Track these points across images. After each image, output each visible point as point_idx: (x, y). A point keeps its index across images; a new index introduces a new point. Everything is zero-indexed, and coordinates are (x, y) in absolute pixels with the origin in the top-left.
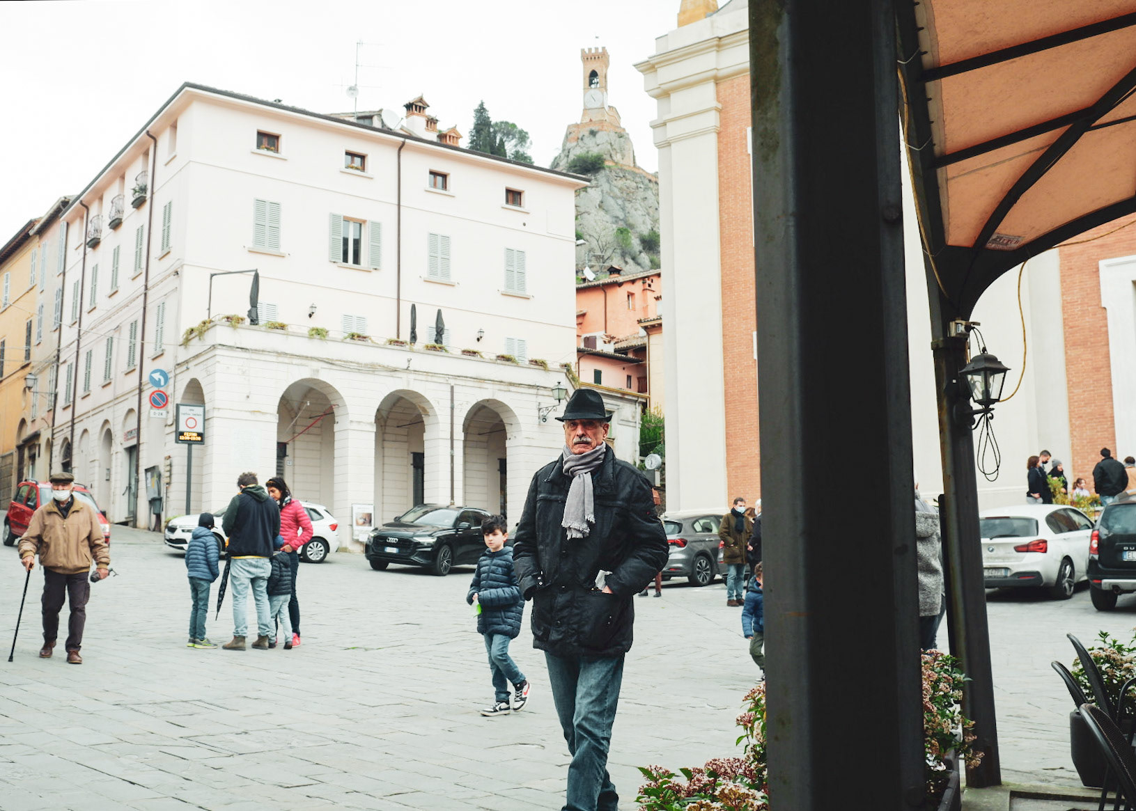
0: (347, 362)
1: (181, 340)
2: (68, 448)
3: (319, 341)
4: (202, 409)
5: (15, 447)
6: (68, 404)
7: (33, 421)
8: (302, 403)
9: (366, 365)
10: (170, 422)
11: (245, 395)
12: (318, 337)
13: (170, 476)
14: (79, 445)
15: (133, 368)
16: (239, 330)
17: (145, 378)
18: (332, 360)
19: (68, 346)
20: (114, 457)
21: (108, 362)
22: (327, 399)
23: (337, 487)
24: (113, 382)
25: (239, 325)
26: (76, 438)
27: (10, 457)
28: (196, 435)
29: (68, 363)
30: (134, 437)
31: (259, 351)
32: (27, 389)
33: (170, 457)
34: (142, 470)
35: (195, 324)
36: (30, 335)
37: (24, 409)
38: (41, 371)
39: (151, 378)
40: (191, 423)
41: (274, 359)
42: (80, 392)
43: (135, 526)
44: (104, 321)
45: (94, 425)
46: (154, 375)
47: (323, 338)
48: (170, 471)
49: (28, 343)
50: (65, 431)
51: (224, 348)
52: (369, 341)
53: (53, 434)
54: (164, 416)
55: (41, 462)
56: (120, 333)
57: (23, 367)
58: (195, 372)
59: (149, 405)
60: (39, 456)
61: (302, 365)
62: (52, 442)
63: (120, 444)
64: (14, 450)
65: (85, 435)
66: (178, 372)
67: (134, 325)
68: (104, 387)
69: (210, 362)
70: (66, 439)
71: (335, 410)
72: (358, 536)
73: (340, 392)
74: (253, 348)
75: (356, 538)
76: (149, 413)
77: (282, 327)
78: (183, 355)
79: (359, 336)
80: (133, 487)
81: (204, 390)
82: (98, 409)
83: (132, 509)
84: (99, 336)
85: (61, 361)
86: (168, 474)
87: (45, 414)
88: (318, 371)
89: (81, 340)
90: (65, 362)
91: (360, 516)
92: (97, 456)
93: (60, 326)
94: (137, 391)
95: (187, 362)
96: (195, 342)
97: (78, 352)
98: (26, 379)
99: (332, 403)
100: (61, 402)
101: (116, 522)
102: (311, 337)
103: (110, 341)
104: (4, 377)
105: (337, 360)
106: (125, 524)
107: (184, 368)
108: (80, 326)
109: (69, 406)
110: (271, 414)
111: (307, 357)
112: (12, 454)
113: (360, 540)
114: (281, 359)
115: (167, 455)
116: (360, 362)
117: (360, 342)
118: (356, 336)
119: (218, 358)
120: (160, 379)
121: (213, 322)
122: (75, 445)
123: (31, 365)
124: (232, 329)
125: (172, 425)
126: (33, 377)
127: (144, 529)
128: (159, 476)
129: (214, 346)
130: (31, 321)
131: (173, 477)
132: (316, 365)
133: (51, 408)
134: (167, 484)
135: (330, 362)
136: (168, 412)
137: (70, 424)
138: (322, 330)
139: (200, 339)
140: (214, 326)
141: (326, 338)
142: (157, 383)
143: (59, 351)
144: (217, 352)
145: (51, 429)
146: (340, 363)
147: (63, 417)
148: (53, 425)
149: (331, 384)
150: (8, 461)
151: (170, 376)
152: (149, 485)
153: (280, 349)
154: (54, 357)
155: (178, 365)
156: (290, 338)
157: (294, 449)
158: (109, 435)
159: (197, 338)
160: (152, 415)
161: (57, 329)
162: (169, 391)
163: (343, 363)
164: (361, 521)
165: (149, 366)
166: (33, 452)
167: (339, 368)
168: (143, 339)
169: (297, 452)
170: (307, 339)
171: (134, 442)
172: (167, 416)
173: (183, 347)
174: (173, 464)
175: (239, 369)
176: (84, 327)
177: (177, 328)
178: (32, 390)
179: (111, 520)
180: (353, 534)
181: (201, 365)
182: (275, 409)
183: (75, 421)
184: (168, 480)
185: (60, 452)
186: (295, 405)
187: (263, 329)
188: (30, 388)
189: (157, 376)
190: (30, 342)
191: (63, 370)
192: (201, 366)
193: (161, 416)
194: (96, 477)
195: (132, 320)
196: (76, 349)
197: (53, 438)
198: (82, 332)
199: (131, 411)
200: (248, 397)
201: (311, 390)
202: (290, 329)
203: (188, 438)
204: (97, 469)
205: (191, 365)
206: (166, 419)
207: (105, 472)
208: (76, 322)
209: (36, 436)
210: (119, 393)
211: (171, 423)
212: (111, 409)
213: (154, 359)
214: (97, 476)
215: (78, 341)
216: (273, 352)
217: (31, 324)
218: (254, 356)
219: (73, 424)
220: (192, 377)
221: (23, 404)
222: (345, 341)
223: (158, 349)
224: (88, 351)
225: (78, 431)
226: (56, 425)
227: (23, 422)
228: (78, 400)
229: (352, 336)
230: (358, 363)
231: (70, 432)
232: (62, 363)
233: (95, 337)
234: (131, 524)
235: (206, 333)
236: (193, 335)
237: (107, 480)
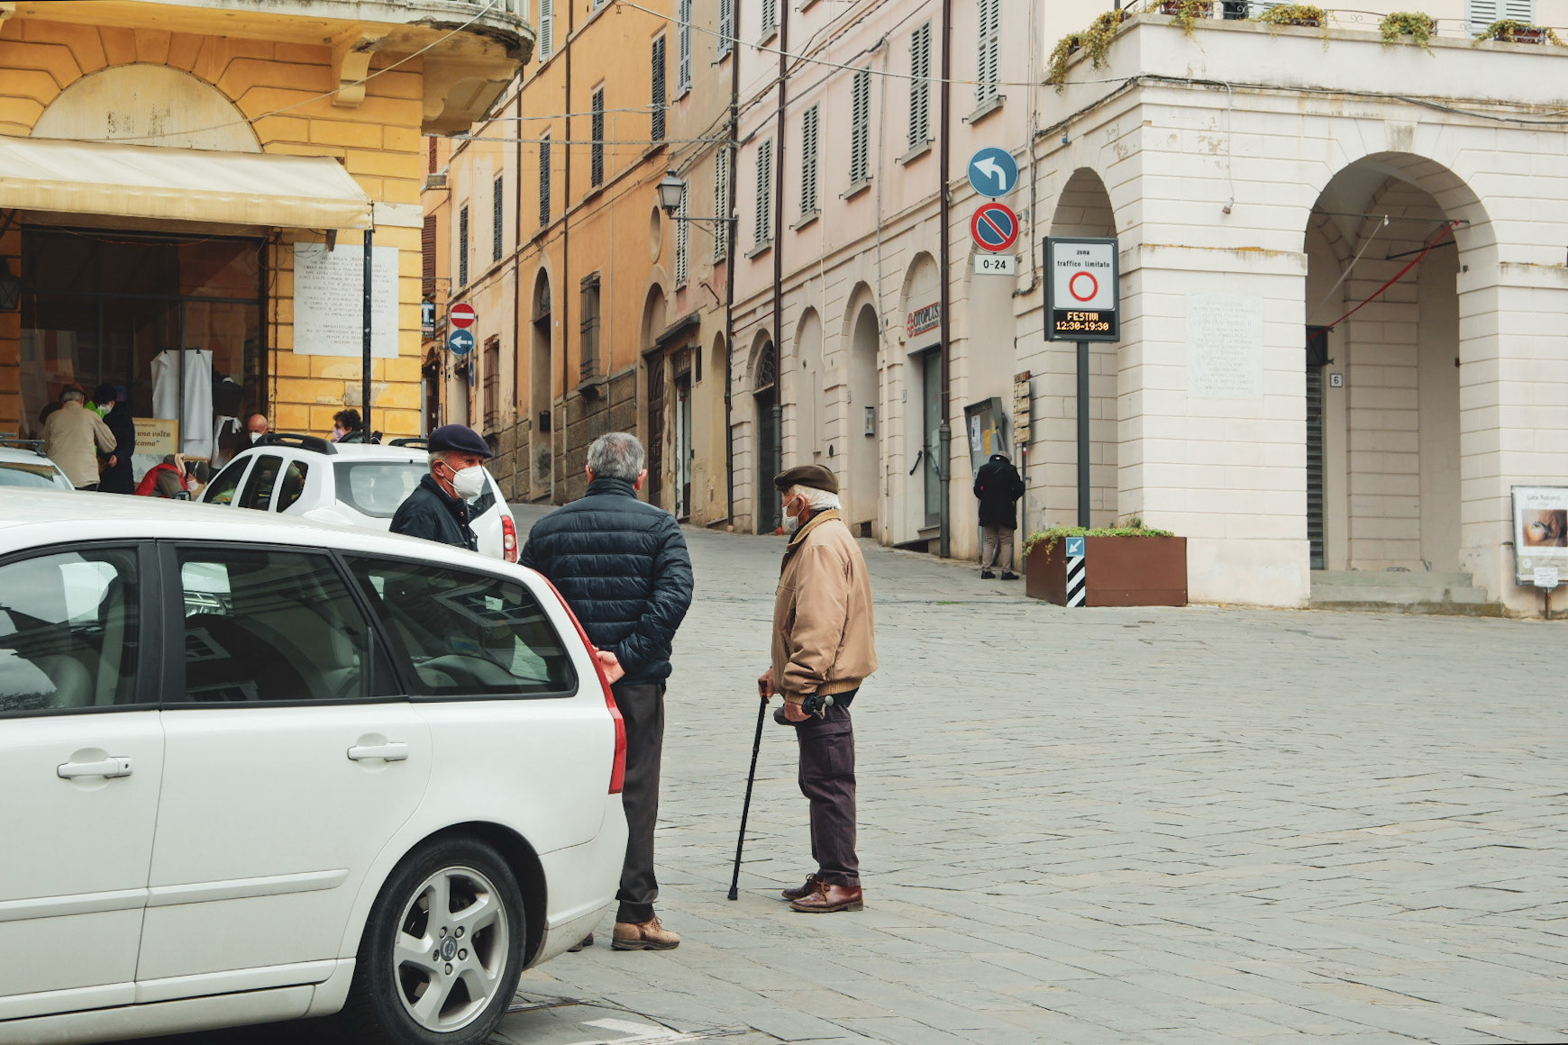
0: (1487, 102)
1: (1046, 67)
2: (769, 358)
3: (1410, 49)
4: (1109, 248)
5: (639, 357)
6: (766, 246)
7: (681, 291)
8: (1366, 219)
9: (1541, 107)
10: (1025, 284)
11: (1222, 207)
12: (1408, 39)
13: (1031, 425)
14: (796, 354)
15: (925, 148)
16: (1201, 36)
17: (958, 172)
18: (1448, 100)
19: (756, 100)
20: (884, 378)
21: (860, 135)
22: (1436, 206)
23: (1468, 443)
24: (874, 184)
25: (1198, 22)
26: (789, 332)
27: (629, 381)
28: (1095, 317)
29: (760, 142)
30: (934, 326)
31: (1252, 86)
32: (662, 213)
33: (1028, 375)
34: (957, 410)
35: (1082, 22)
36: (662, 75)
37: (656, 262)
38: (694, 164)
39: (974, 172)
40: (1083, 286)
41: (1292, 106)
42: (793, 214)
43: (946, 553)
44: (845, 29)
45: (831, 298)
46: (980, 165)
47: (1420, 41)
48: (1031, 411)
49: (659, 94)
50: (760, 313)
51: (1162, 84)
52: (1548, 42)
53: (730, 323)
54: (1010, 269)
55: (705, 392)
56: (886, 59)
57: (650, 157)
58: (1087, 152)
59: (970, 241)
60: (699, 378)
61: (1365, 118)
62: (729, 342)
63: (897, 347)
64: (637, 362)
65: (810, 326)
66: (1040, 153)
67: (921, 35)
68: (850, 199)
69: (1125, 124)
70: (762, 333)
71: (1457, 235)
72: (1531, 571)
73: (1471, 184)
74: (1236, 81)
75: (1523, 578)
76: (971, 263)
77: (1312, 18)
78: (1053, 109)
79: (1519, 30)
80: (936, 454)
81: (1112, 199)
82: (839, 257)
83: (935, 508)
84: (835, 69)
85: (742, 136)
86: (1025, 419)
87: (707, 274)
88: (1410, 132)
89: (788, 82)
90: (750, 139)
91: (1536, 519)
92: (842, 378)
93: (736, 48)
94: (937, 208)
95: (1064, 126)
96: (1083, 72)
97: (782, 113)
98: (660, 187)
99: (1451, 216)
100: (746, 241)
101: (896, 542)
102: (1388, 40)
103: (862, 82)
104: (605, 184)
105: (1460, 100)
106: (919, 546)
107: (1057, 142)
108: (784, 46)
109: (767, 250)
110: (1289, 254)
111: (1378, 98)
112: (632, 373)
113: (1537, 583)
114: (1309, 106)
115: (1021, 370)
116: (1525, 100)
117: (1522, 47)
118: (1511, 31)
119: (1146, 113)
120: (995, 174)
121: (1129, 16)
122: (787, 348)
123: (669, 151)
124: (1179, 33)
125: (1031, 291)
126: (677, 181)
127: (969, 559)
128: (1003, 424)
129: (1134, 80)
130: (662, 40)
131: (1039, 426)
132: (1404, 116)
133: (722, 257)
134: (1024, 444)
135: (1443, 105)
136: (1019, 260)
137: (771, 295)
138: (1417, 19)
139: (1096, 65)
140: (1130, 29)
141: (1431, 41)
142: (988, 185)
143: (735, 111)
144: (1145, 96)
145: (724, 311)
146: (1468, 106)
147: (752, 279)
148: (730, 300)
149: (1447, 165)
150: (626, 391)
151: (1020, 163)
152: (977, 448)
153: (1309, 79)
154: (725, 128)
155: (1041, 134)
156: (1333, 46)
157: (1348, 343)
158: (868, 326)
159: (1089, 62)
160: (979, 268)
161: (728, 55)
162: (1021, 204)
163: (1477, 106)
164: (1537, 533)
165: (964, 144)
166: (682, 368)
167: (1466, 121)
168: (946, 72)
169: (1357, 353)
170: (1378, 48)
171: (934, 337)
172: (1017, 269)
173: (1052, 88)
174: (1039, 393)
175: (1202, 139)
176: (794, 50)
177: (1035, 37)
178: (676, 215)
179: (885, 539)
180: (1516, 568)
181: (1102, 132)
182: (1297, 240)
183: (784, 289)
184: (1025, 435)
185: (749, 367)
186: (1348, 226)
187: (1260, 27)
188: (670, 210)
189: (987, 167)
190: (663, 92)
191: (748, 160)
192: (1101, 136)
193: (1001, 270)
194: (842, 427)
195: (915, 23)
196: (776, 107)
197: (731, 333)
198: (790, 62)
199: (922, 258)
200: (1227, 211)
201: (1389, 183)
202: (1334, 22)
203: (1077, 326)
204: (842, 409)
205: (1075, 133)
206: (1015, 277)
207: (864, 414)
208: (775, 36)
209: (690, 327)
210: (890, 212)
211: (1029, 286)
212: (873, 255)
213: (975, 123)
214: (844, 423)
215: (783, 84)
216: (1291, 89)
217: (663, 48)
218: (1240, 102)
219: (779, 297)
220: (1078, 166)
221: (655, 250)
222: (1481, 45)
223: (987, 95)
224: (809, 107)
225: (792, 315)
226: (737, 300)
227: (656, 292)
228: (788, 236)
229: (1501, 32)
230: (1517, 105)
231: (772, 317)
232: (744, 143)
233: (825, 71)
234: (937, 547)
235: (1111, 49)
236: (1079, 55)
237: (869, 435)
